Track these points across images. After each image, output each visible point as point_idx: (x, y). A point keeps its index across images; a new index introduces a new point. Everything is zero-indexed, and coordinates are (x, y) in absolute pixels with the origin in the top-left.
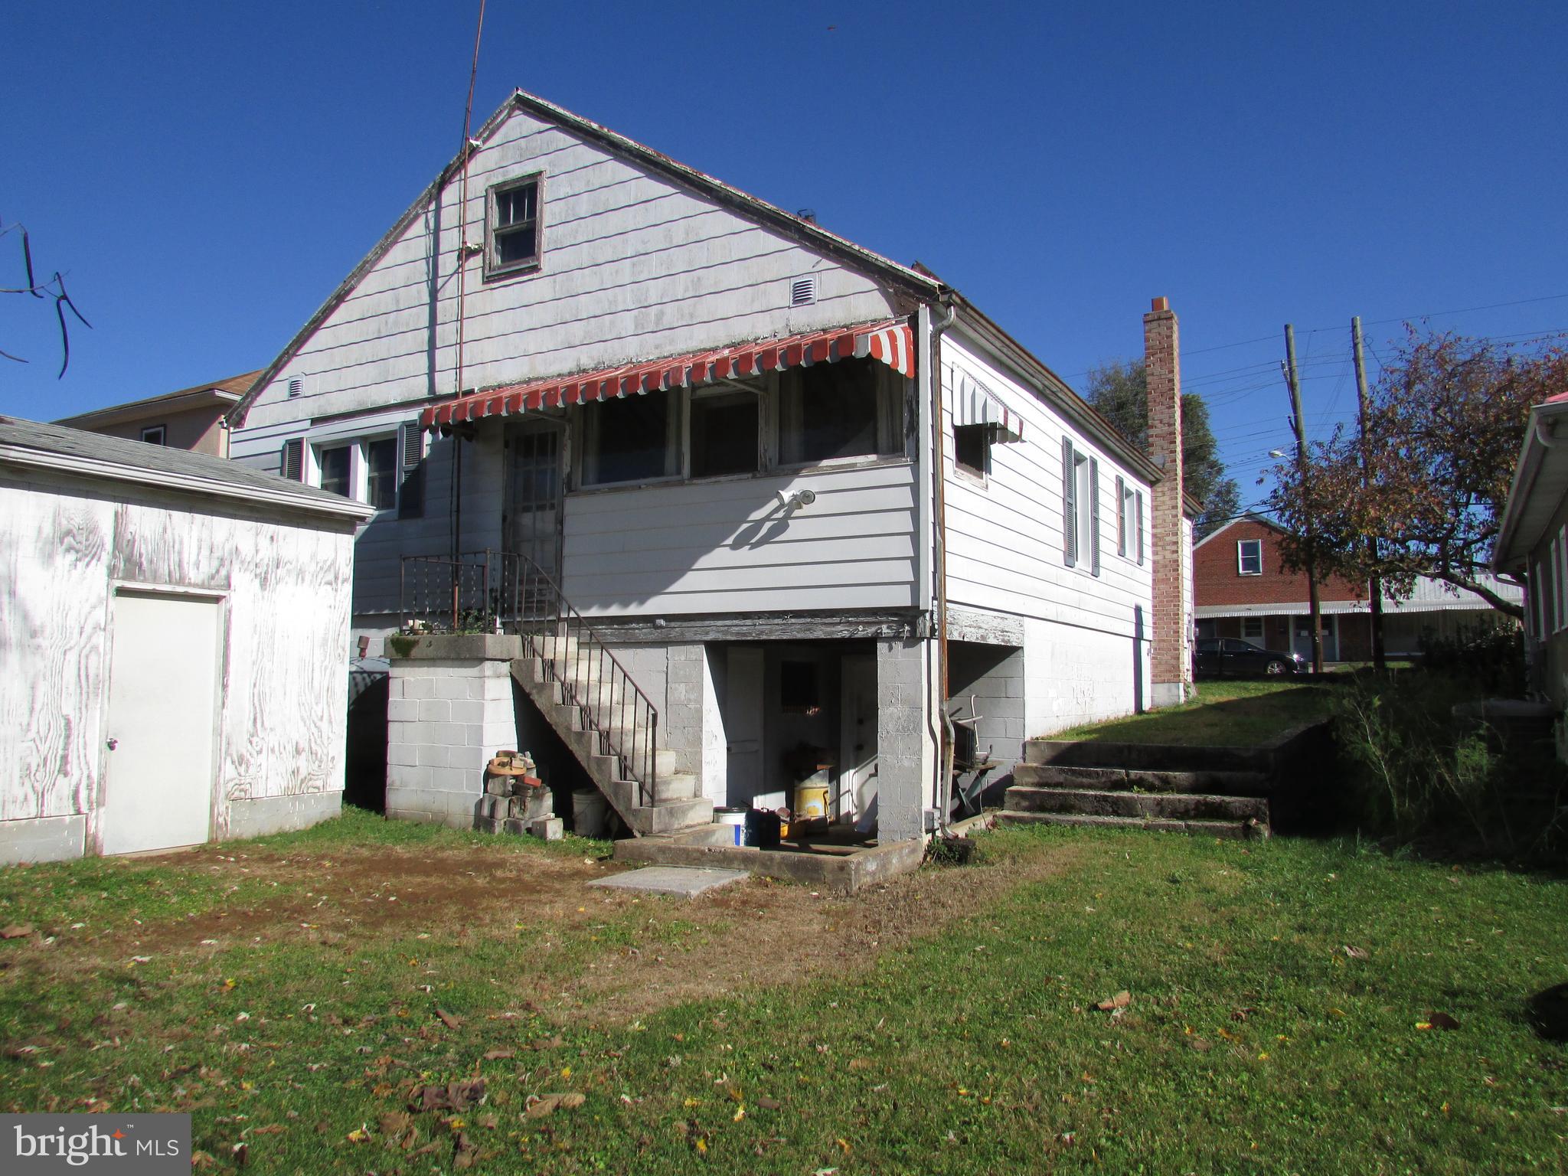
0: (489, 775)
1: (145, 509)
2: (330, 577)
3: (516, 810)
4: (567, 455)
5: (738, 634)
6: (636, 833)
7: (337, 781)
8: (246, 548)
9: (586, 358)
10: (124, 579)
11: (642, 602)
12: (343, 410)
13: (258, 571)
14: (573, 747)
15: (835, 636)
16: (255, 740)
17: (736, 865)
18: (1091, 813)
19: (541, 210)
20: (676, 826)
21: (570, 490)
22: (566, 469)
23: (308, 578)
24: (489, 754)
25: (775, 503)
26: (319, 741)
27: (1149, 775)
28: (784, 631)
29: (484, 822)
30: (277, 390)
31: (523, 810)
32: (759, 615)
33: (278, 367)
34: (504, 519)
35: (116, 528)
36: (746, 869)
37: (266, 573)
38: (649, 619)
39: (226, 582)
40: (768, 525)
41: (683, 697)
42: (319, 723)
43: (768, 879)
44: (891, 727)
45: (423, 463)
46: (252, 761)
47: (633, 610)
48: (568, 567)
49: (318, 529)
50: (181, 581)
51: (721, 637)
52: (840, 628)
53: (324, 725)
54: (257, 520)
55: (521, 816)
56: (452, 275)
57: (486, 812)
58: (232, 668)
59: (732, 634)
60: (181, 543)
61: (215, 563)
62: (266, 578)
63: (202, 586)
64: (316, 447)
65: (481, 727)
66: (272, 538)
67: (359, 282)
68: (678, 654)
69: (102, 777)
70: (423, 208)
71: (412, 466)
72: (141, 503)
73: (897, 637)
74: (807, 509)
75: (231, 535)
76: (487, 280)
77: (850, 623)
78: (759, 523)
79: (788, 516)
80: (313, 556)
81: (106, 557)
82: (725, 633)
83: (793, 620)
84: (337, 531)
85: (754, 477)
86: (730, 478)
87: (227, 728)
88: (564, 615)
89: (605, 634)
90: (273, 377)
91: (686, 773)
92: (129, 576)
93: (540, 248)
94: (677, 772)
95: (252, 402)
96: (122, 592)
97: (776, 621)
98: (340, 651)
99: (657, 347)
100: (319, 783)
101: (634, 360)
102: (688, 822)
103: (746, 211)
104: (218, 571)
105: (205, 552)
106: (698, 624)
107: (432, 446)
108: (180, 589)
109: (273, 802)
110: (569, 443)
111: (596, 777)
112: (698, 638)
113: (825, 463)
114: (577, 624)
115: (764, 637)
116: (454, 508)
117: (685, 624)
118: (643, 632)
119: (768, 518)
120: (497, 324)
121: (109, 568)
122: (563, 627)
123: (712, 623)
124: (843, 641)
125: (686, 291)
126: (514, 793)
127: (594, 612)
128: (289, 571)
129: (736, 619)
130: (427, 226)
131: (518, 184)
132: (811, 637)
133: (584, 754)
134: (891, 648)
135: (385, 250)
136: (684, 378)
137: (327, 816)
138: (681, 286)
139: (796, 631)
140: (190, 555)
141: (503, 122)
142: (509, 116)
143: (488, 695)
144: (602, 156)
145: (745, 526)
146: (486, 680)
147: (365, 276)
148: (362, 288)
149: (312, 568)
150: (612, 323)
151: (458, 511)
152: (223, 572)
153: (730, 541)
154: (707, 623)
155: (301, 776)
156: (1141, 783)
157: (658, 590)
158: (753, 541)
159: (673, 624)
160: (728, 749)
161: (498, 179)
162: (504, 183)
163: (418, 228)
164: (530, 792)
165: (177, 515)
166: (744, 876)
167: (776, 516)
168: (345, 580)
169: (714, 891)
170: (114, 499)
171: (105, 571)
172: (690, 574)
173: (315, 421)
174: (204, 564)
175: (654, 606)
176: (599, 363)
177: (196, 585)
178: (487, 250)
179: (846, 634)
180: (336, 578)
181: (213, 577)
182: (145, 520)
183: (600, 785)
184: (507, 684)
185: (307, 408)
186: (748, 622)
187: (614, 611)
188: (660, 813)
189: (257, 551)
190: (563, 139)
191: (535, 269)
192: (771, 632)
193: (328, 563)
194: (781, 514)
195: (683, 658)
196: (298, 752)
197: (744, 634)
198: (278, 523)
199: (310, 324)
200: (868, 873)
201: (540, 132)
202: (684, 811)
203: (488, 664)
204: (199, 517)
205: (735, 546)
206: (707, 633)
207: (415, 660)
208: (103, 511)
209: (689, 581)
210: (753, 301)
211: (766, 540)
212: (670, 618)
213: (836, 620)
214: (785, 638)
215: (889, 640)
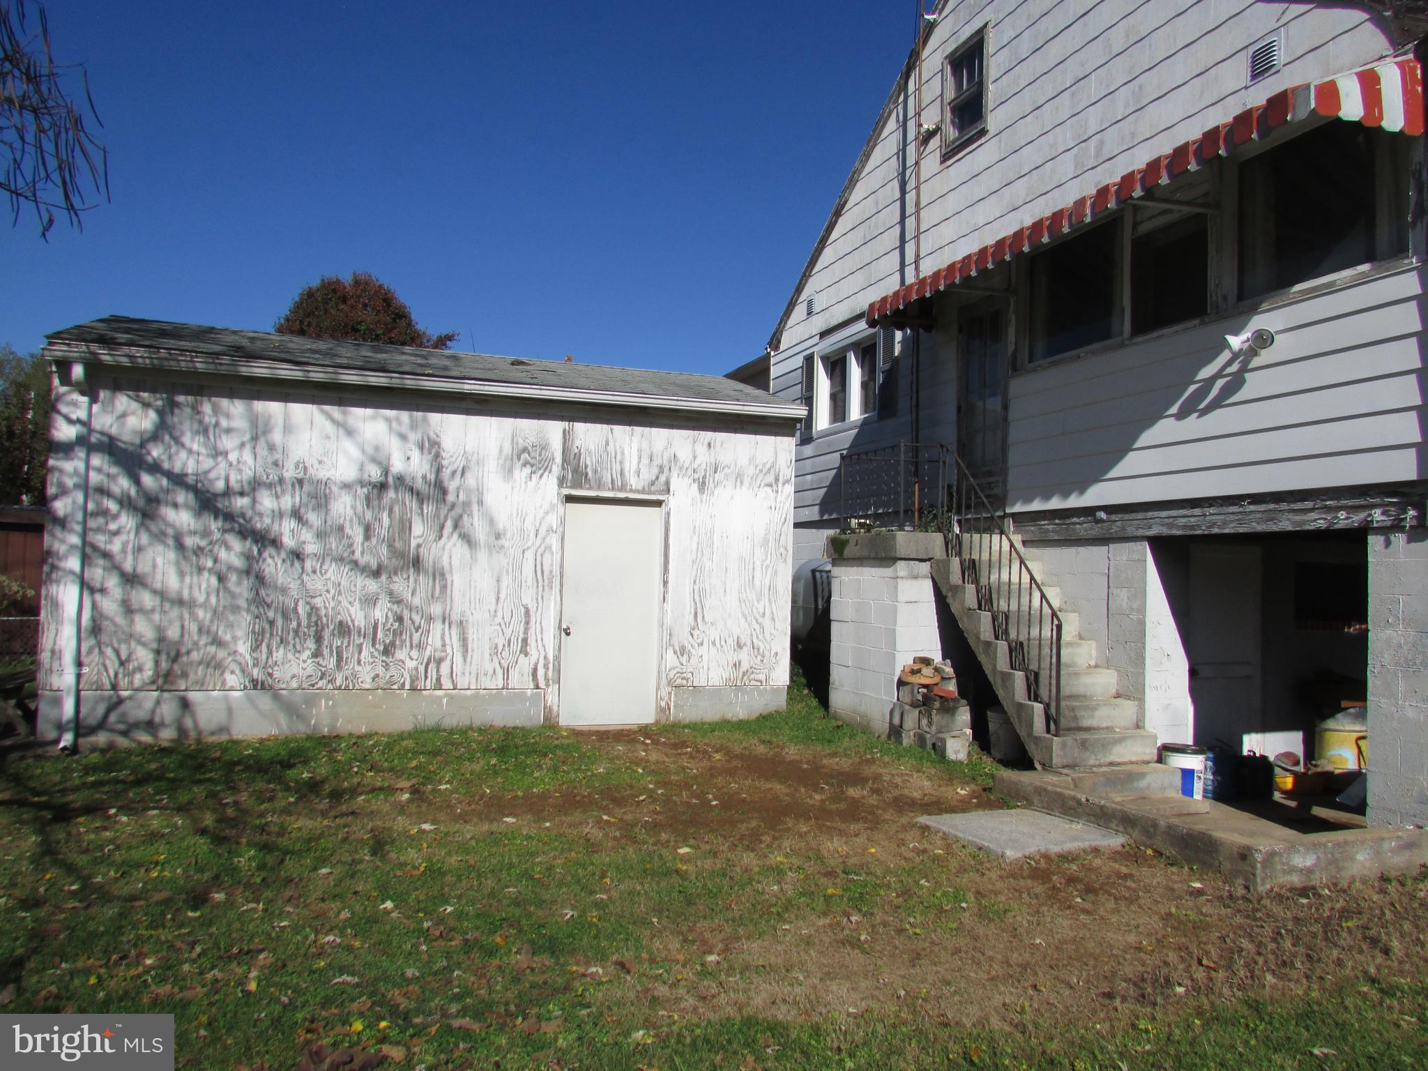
0: (901, 683)
1: (589, 425)
2: (771, 479)
3: (924, 722)
4: (1011, 331)
5: (1185, 527)
6: (1037, 765)
7: (781, 673)
8: (684, 454)
10: (572, 487)
11: (1082, 491)
12: (841, 320)
13: (696, 477)
14: (982, 658)
15: (1307, 527)
16: (696, 632)
17: (1113, 826)
19: (988, 65)
20: (1092, 762)
21: (1015, 369)
22: (1011, 348)
23: (747, 481)
24: (904, 660)
25: (1225, 356)
26: (761, 637)
28: (1240, 523)
29: (895, 732)
30: (799, 311)
31: (930, 724)
32: (1210, 501)
33: (799, 290)
34: (959, 408)
35: (564, 444)
36: (1126, 832)
37: (704, 477)
38: (1089, 511)
39: (665, 487)
40: (1220, 383)
41: (1125, 606)
42: (760, 620)
43: (1149, 852)
44: (1387, 659)
45: (896, 361)
46: (693, 652)
47: (1074, 502)
48: (1014, 457)
49: (756, 433)
50: (623, 488)
51: (1165, 531)
52: (1313, 515)
53: (767, 622)
54: (694, 429)
55: (928, 730)
56: (917, 163)
57: (896, 721)
58: (671, 566)
59: (1178, 527)
60: (623, 454)
61: (655, 471)
62: (704, 483)
63: (643, 492)
64: (825, 359)
65: (894, 630)
66: (709, 445)
67: (850, 194)
68: (1121, 553)
69: (557, 658)
70: (894, 102)
71: (887, 366)
72: (585, 421)
73: (1397, 527)
74: (1265, 357)
75: (669, 445)
76: (945, 158)
77: (1328, 509)
78: (1210, 382)
79: (1244, 369)
80: (752, 459)
81: (556, 470)
82: (1170, 526)
83: (1252, 508)
84: (776, 434)
85: (1202, 323)
86: (1174, 329)
87: (669, 620)
88: (1009, 510)
89: (1048, 531)
90: (797, 300)
91: (1128, 698)
92: (577, 484)
93: (987, 108)
94: (1118, 696)
95: (784, 327)
96: (570, 499)
97: (1231, 509)
98: (782, 550)
100: (762, 677)
102: (1113, 757)
104: (657, 478)
105: (645, 461)
106: (1140, 515)
107: (903, 342)
108: (621, 495)
109: (716, 692)
110: (1013, 318)
111: (1001, 693)
112: (1140, 533)
113: (1298, 287)
114: (1021, 519)
115: (1216, 530)
116: (914, 403)
117: (1127, 516)
118: (1083, 527)
119: (1219, 375)
120: (952, 204)
121: (559, 479)
122: (1010, 525)
123: (1156, 514)
124: (1318, 535)
125: (1127, 106)
126: (924, 704)
127: (1037, 506)
128: (727, 475)
129: (1183, 508)
130: (898, 121)
131: (967, 46)
132: (1272, 527)
133: (990, 667)
134: (1387, 544)
135: (868, 156)
136: (1088, 211)
137: (772, 707)
138: (1122, 103)
139: (1256, 522)
140: (631, 464)
143: (902, 597)
145: (1192, 388)
146: (899, 581)
149: (751, 471)
151: (917, 406)
152: (663, 478)
153: (1174, 409)
154: (1150, 514)
155: (743, 669)
157: (1096, 474)
158: (1202, 406)
159: (1113, 517)
160: (1193, 673)
161: (951, 47)
162: (957, 49)
163: (892, 125)
164: (937, 704)
165: (618, 429)
166: (1115, 841)
167: (1229, 370)
168: (787, 482)
169: (1046, 856)
170: (562, 419)
171: (555, 481)
172: (1131, 455)
173: (824, 334)
174: (644, 471)
175: (1097, 495)
177: (638, 491)
178: (943, 127)
179: (1322, 524)
180: (777, 480)
181: (653, 483)
182: (589, 435)
183: (1004, 703)
184: (928, 585)
185: (819, 323)
186: (1197, 511)
187: (1055, 503)
188: (1064, 745)
189: (695, 458)
191: (983, 132)
192: (1225, 523)
193: (768, 466)
194: (1235, 367)
195: (1125, 558)
196: (740, 646)
197: (1192, 527)
198: (715, 430)
199: (818, 244)
200: (1292, 869)
202: (1106, 746)
203: (901, 564)
204: (638, 430)
205: (1181, 416)
206: (1150, 527)
207: (848, 559)
208: (553, 430)
209: (1131, 463)
210: (1202, 93)
211: (1216, 404)
212: (1111, 509)
213: (1309, 504)
214: (1241, 530)
215: (1384, 531)
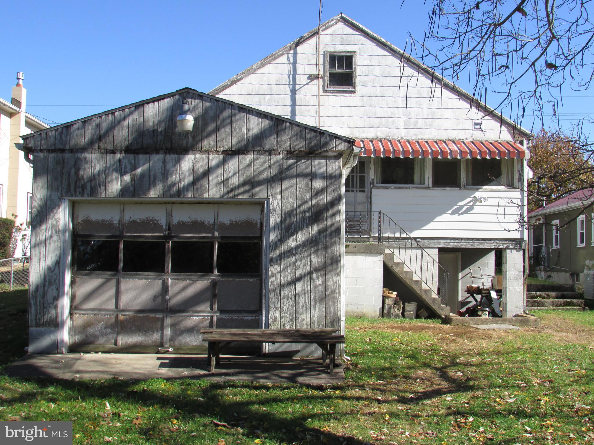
4: (372, 171)
5: (453, 245)
9: (381, 133)
11: (411, 232)
15: (492, 247)
19: (355, 68)
22: (372, 177)
27: (543, 294)
28: (472, 245)
32: (462, 239)
38: (415, 239)
40: (466, 207)
44: (512, 278)
47: (406, 235)
51: (446, 246)
52: (493, 244)
55: (400, 312)
56: (305, 85)
57: (386, 311)
59: (450, 245)
65: (381, 279)
67: (246, 76)
70: (286, 51)
73: (514, 248)
76: (326, 91)
77: (497, 243)
78: (462, 207)
79: (474, 205)
83: (475, 241)
85: (460, 189)
86: (450, 189)
88: (372, 236)
89: (393, 243)
93: (355, 83)
97: (469, 241)
99: (415, 135)
101: (404, 138)
103: (455, 91)
106: (436, 241)
110: (373, 167)
111: (424, 297)
112: (436, 246)
115: (464, 247)
117: (430, 241)
118: (411, 243)
119: (466, 205)
123: (442, 241)
125: (428, 115)
126: (395, 304)
129: (452, 240)
130: (289, 60)
131: (342, 54)
132: (482, 247)
134: (511, 252)
135: (263, 65)
138: (426, 113)
139: (477, 245)
141: (333, 25)
142: (336, 23)
144: (386, 53)
145: (456, 207)
147: (249, 75)
148: (246, 80)
150: (393, 122)
153: (450, 212)
154: (439, 241)
156: (540, 296)
157: (419, 228)
158: (460, 212)
159: (424, 241)
161: (331, 48)
162: (335, 52)
163: (283, 60)
167: (469, 204)
172: (432, 223)
176: (387, 137)
178: (325, 78)
179: (496, 247)
186: (457, 241)
187: (398, 235)
190: (369, 42)
191: (353, 92)
192: (467, 245)
194: (471, 204)
197: (455, 245)
199: (214, 91)
201: (353, 35)
205: (453, 213)
206: (440, 245)
209: (432, 225)
210: (457, 125)
211: (465, 212)
212: (423, 238)
213: (492, 242)
214: (472, 247)
215: (511, 249)
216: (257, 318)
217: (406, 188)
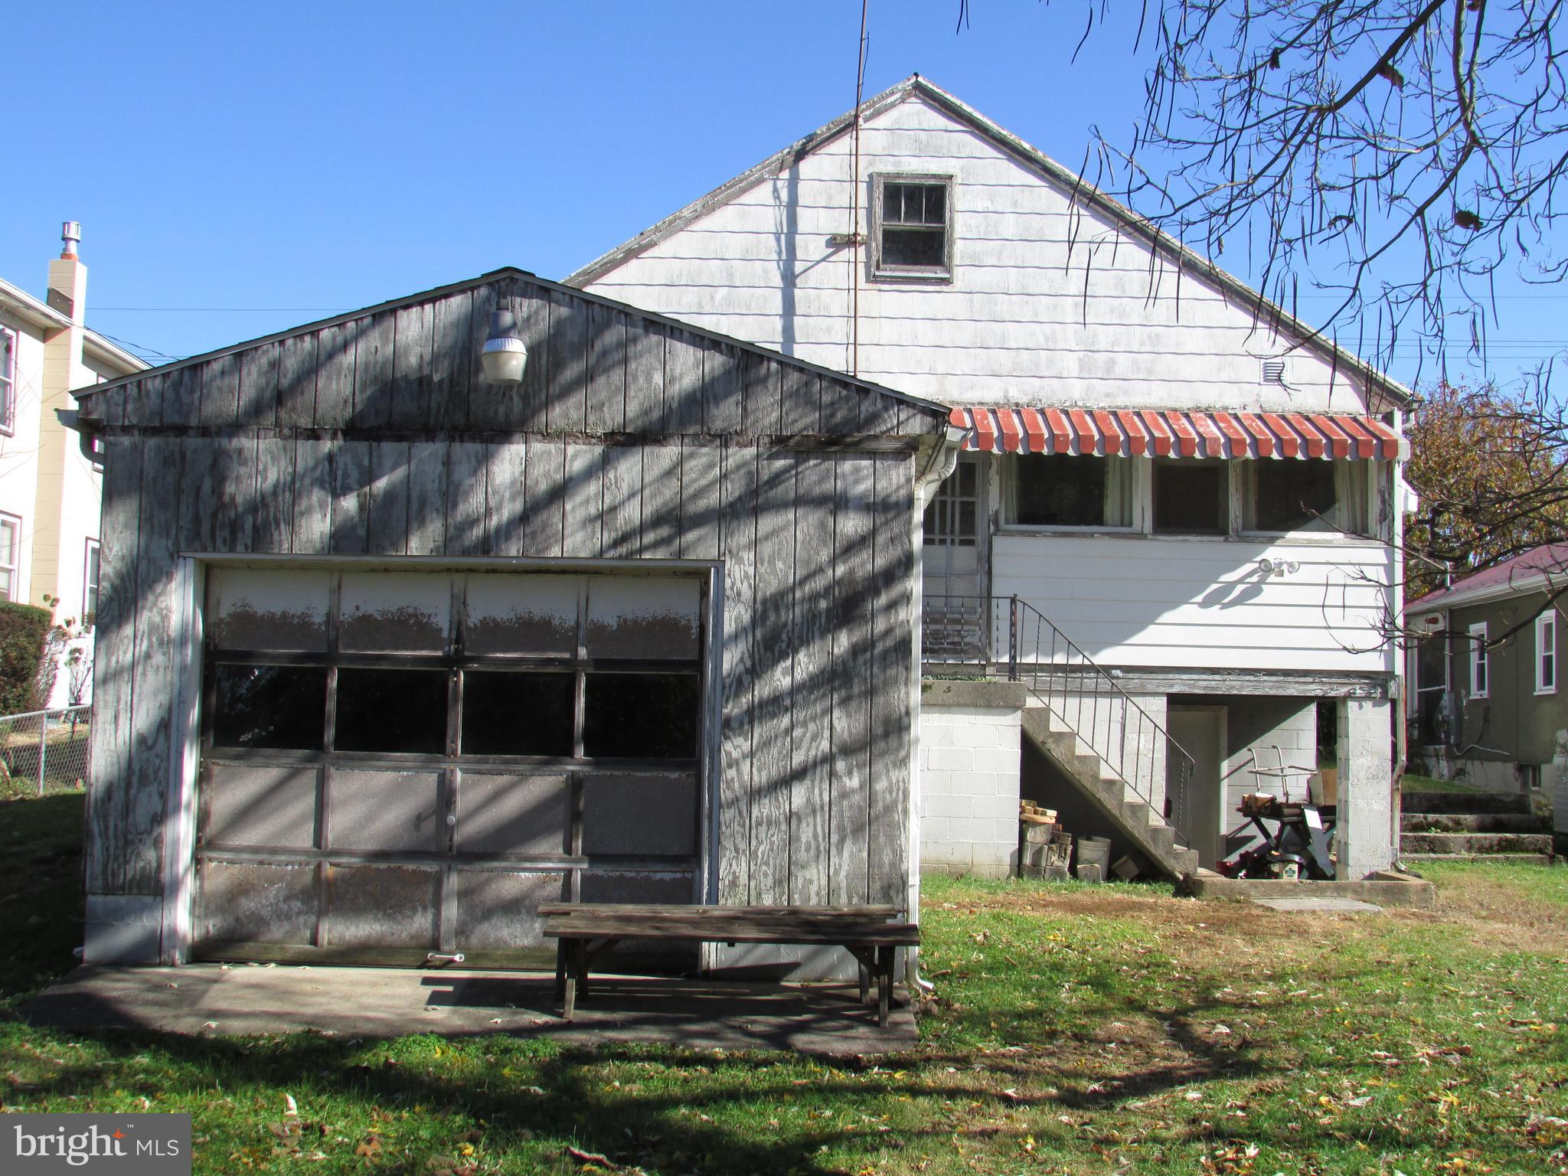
3: (1058, 858)
4: (993, 489)
5: (1207, 688)
6: (1179, 876)
9: (1018, 391)
11: (1095, 651)
14: (1103, 795)
15: (1309, 694)
18: (1412, 852)
19: (951, 219)
22: (994, 506)
27: (1443, 818)
28: (1255, 688)
29: (1028, 869)
32: (1230, 671)
38: (1106, 670)
41: (1142, 747)
44: (1362, 775)
47: (1083, 659)
51: (1187, 690)
52: (1313, 687)
56: (818, 262)
57: (1028, 860)
59: (1199, 687)
67: (664, 238)
70: (771, 172)
73: (1368, 697)
76: (874, 279)
77: (1323, 683)
78: (1231, 586)
79: (1262, 581)
82: (1192, 686)
83: (1266, 678)
85: (1226, 540)
86: (1199, 538)
88: (993, 660)
93: (951, 260)
97: (1247, 678)
99: (1107, 395)
101: (1080, 404)
103: (1213, 281)
106: (1160, 676)
112: (1162, 690)
113: (1291, 535)
114: (1008, 670)
115: (1235, 692)
117: (1145, 676)
118: (1094, 682)
119: (1241, 581)
122: (991, 672)
123: (1177, 676)
125: (1142, 344)
129: (1204, 673)
130: (776, 196)
131: (917, 181)
132: (1284, 693)
134: (1361, 707)
135: (709, 209)
138: (1137, 338)
139: (1266, 688)
141: (893, 105)
142: (903, 101)
144: (1032, 180)
145: (1214, 587)
147: (670, 234)
148: (665, 248)
150: (1052, 360)
153: (1199, 599)
154: (1171, 676)
156: (1436, 824)
157: (1117, 641)
158: (1226, 601)
159: (1131, 676)
161: (887, 167)
162: (898, 175)
163: (762, 195)
167: (1249, 580)
172: (1152, 628)
175: (1103, 658)
176: (1034, 399)
178: (873, 244)
179: (1319, 693)
183: (1135, 832)
186: (1217, 677)
187: (1060, 659)
190: (988, 151)
191: (946, 281)
192: (1242, 687)
194: (1255, 579)
197: (1213, 688)
199: (579, 275)
201: (946, 131)
203: (1019, 712)
205: (1206, 604)
206: (1172, 686)
209: (1150, 633)
210: (1219, 370)
211: (1240, 601)
212: (1127, 669)
213: (1310, 680)
214: (1257, 693)
215: (1360, 699)
216: (689, 876)
217: (1083, 535)
